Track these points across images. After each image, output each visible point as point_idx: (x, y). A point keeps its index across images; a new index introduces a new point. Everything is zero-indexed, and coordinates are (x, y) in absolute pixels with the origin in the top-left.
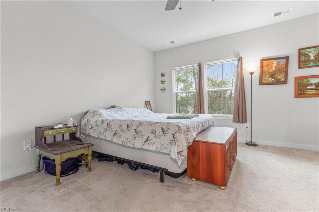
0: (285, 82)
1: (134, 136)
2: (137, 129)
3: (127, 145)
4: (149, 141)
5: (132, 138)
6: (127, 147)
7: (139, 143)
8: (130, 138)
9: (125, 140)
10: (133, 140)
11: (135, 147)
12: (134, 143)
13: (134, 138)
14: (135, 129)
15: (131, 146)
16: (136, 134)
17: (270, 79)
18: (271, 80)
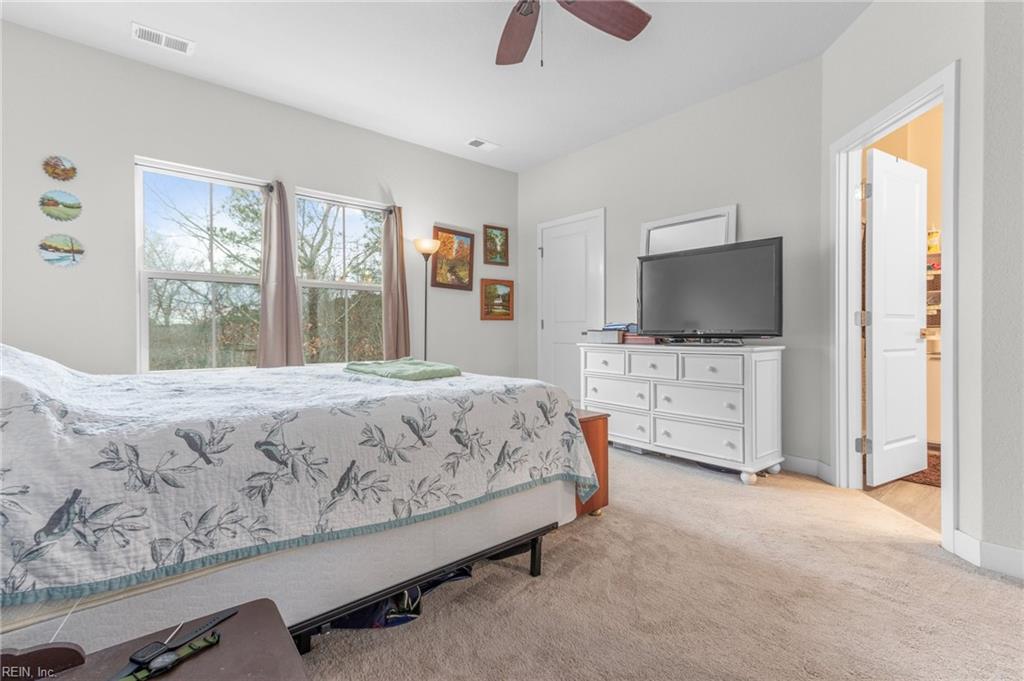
0: (468, 287)
1: (452, 459)
2: (462, 427)
3: (422, 512)
4: (510, 458)
5: (441, 471)
6: (424, 518)
7: (472, 480)
8: (433, 476)
9: (407, 495)
10: (447, 480)
11: (459, 501)
12: (453, 487)
13: (453, 467)
14: (452, 431)
15: (445, 504)
16: (458, 448)
17: (449, 275)
18: (450, 278)
